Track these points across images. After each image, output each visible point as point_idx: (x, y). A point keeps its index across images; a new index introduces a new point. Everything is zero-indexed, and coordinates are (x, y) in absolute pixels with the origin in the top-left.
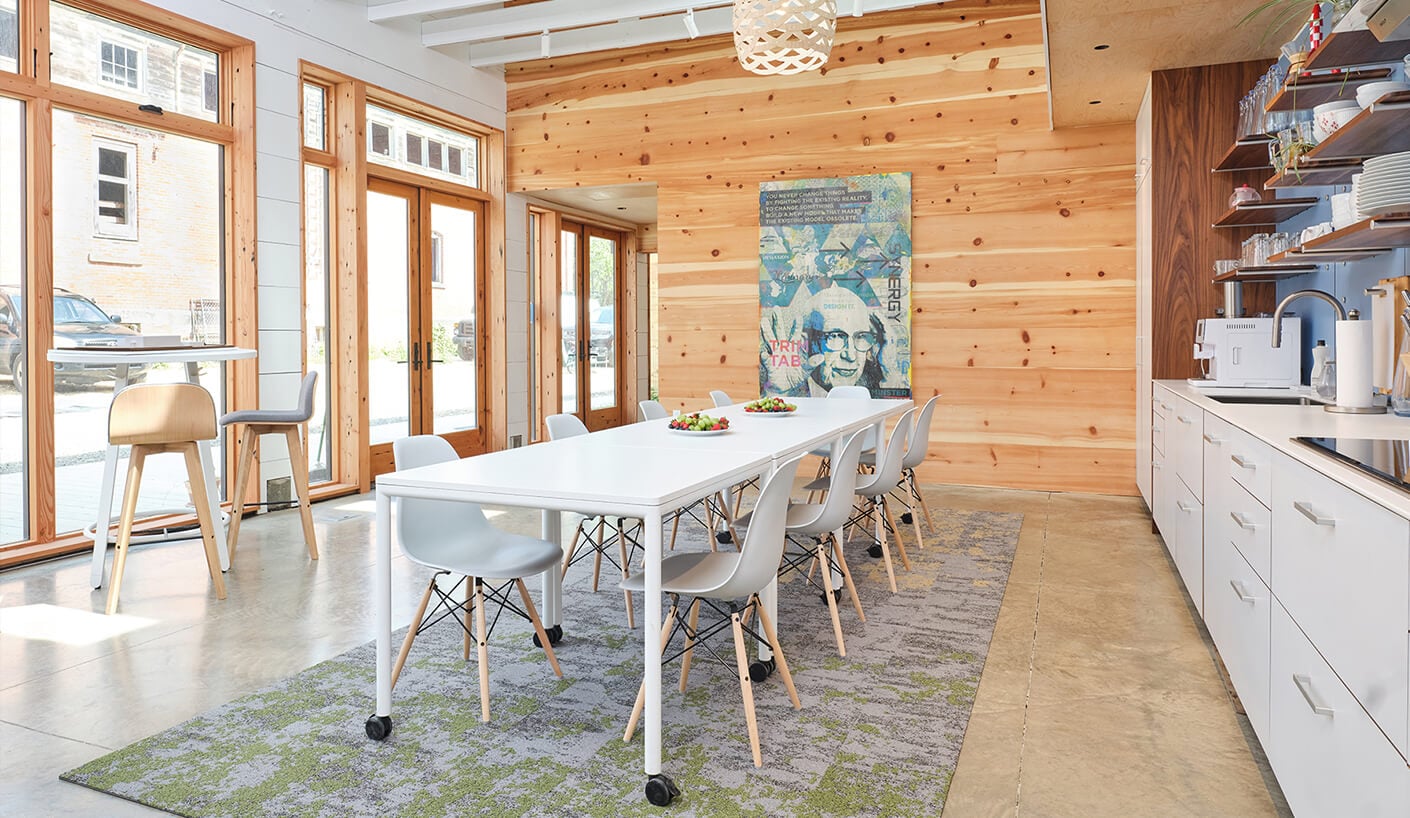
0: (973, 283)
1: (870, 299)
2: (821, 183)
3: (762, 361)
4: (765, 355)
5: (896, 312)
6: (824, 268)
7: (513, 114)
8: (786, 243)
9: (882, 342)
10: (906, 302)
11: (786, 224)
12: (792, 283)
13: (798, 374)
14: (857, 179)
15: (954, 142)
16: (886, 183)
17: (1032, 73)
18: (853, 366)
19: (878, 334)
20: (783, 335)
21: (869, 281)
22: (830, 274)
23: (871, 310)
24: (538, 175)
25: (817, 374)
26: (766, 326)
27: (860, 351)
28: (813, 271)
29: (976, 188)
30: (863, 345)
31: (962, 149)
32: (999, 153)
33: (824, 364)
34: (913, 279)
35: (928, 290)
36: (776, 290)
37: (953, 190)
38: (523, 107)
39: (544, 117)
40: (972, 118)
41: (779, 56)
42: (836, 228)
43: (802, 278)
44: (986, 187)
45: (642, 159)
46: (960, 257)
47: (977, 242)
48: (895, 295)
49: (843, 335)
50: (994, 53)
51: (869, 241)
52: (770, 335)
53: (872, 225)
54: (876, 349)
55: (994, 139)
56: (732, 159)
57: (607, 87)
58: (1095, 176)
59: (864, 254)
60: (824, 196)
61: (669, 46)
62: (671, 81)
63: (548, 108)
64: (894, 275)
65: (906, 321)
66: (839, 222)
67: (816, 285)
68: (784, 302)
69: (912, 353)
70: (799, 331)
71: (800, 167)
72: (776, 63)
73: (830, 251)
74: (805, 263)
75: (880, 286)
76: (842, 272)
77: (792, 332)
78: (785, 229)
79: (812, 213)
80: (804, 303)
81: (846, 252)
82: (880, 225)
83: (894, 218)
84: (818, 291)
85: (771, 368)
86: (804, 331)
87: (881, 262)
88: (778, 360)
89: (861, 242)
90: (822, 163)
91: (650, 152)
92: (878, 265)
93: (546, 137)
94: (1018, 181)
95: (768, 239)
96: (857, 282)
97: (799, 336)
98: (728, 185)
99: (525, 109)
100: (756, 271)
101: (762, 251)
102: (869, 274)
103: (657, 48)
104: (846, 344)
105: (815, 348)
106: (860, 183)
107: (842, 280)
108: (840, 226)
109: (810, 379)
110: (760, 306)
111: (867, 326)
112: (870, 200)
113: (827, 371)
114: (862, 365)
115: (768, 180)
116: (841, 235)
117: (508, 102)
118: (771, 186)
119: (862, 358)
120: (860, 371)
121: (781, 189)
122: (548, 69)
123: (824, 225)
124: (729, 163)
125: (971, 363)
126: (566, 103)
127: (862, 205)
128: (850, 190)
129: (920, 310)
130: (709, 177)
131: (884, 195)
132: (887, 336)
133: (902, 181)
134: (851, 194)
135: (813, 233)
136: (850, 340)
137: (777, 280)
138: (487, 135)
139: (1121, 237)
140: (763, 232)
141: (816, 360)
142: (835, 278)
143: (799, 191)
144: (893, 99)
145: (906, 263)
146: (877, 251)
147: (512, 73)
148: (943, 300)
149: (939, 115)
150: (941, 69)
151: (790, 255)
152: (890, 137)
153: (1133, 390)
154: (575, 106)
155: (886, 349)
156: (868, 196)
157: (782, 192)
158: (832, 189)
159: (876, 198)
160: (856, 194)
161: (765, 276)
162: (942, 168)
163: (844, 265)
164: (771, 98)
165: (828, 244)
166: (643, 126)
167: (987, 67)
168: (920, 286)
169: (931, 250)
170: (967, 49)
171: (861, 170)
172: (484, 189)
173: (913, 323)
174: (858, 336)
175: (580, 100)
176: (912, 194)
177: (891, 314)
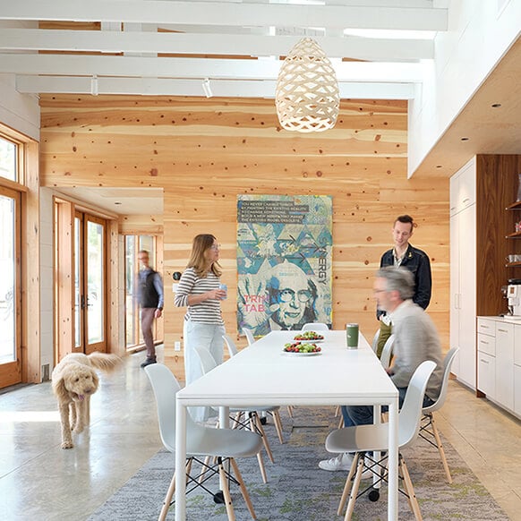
0: (367, 263)
1: (308, 270)
2: (278, 198)
3: (239, 309)
4: (241, 304)
5: (324, 278)
6: (280, 251)
7: (44, 130)
8: (255, 234)
9: (315, 296)
10: (329, 273)
11: (254, 222)
12: (259, 259)
13: (263, 316)
14: (300, 197)
15: (356, 180)
16: (317, 202)
17: (398, 146)
18: (298, 311)
19: (312, 292)
20: (252, 292)
21: (307, 259)
22: (283, 255)
23: (308, 277)
24: (68, 176)
25: (275, 316)
26: (242, 286)
27: (302, 303)
28: (273, 252)
29: (368, 208)
30: (304, 298)
31: (361, 184)
32: (381, 189)
33: (279, 310)
34: (333, 260)
35: (343, 266)
36: (248, 264)
37: (355, 208)
38: (54, 126)
39: (73, 135)
40: (366, 167)
41: (297, 120)
42: (287, 226)
43: (265, 257)
44: (373, 207)
45: (151, 172)
46: (360, 247)
47: (369, 239)
48: (323, 268)
49: (291, 292)
50: (379, 132)
51: (307, 235)
52: (244, 292)
53: (309, 226)
54: (312, 301)
55: (378, 181)
56: (218, 177)
57: (124, 120)
58: (430, 205)
59: (305, 243)
60: (280, 206)
61: (171, 98)
62: (173, 122)
63: (77, 129)
64: (323, 256)
65: (330, 283)
66: (288, 223)
67: (274, 261)
68: (254, 271)
69: (333, 303)
70: (263, 289)
71: (263, 187)
72: (295, 124)
73: (283, 241)
74: (267, 247)
75: (314, 262)
76: (291, 254)
77: (259, 290)
78: (254, 225)
79: (273, 216)
80: (266, 272)
81: (293, 241)
82: (314, 226)
83: (322, 223)
84: (276, 264)
85: (245, 313)
86: (267, 289)
87: (314, 248)
88: (249, 308)
89: (302, 236)
90: (278, 186)
91: (158, 167)
92: (313, 250)
93: (75, 149)
94: (390, 205)
95: (243, 231)
96: (300, 260)
97: (263, 292)
98: (215, 194)
99: (57, 128)
100: (235, 251)
101: (239, 238)
102: (307, 255)
103: (163, 98)
104: (293, 298)
105: (274, 300)
106: (302, 200)
107: (291, 259)
108: (290, 225)
109: (270, 319)
110: (238, 273)
111: (306, 287)
112: (308, 211)
113: (282, 314)
114: (303, 310)
115: (242, 193)
116: (289, 231)
117: (41, 121)
118: (245, 198)
119: (304, 306)
120: (302, 314)
121: (252, 200)
122: (77, 101)
123: (279, 224)
124: (216, 180)
125: (365, 308)
126: (90, 127)
127: (303, 213)
128: (296, 204)
129: (336, 278)
130: (201, 188)
131: (317, 208)
132: (318, 293)
133: (327, 201)
134: (296, 206)
135: (272, 228)
136: (296, 295)
137: (249, 257)
138: (24, 143)
139: (442, 240)
140: (239, 226)
141: (275, 308)
142: (286, 257)
143: (263, 202)
144: (321, 152)
145: (329, 249)
146: (312, 242)
147: (44, 101)
148: (350, 272)
149: (348, 164)
150: (349, 137)
151: (258, 241)
152: (319, 174)
153: (449, 322)
154: (98, 130)
155: (317, 300)
156: (307, 208)
157: (252, 202)
158: (284, 202)
159: (312, 209)
160: (299, 206)
161: (241, 254)
162: (349, 195)
163: (292, 250)
164: (244, 141)
165: (281, 236)
166: (152, 150)
167: (374, 139)
168: (338, 264)
169: (342, 242)
170: (364, 127)
171: (302, 192)
172: (22, 182)
173: (333, 285)
174: (300, 293)
175: (103, 126)
176: (332, 209)
177: (320, 279)
